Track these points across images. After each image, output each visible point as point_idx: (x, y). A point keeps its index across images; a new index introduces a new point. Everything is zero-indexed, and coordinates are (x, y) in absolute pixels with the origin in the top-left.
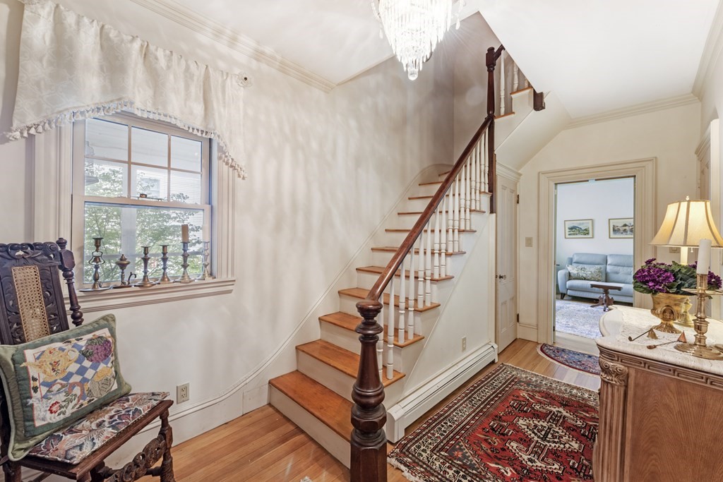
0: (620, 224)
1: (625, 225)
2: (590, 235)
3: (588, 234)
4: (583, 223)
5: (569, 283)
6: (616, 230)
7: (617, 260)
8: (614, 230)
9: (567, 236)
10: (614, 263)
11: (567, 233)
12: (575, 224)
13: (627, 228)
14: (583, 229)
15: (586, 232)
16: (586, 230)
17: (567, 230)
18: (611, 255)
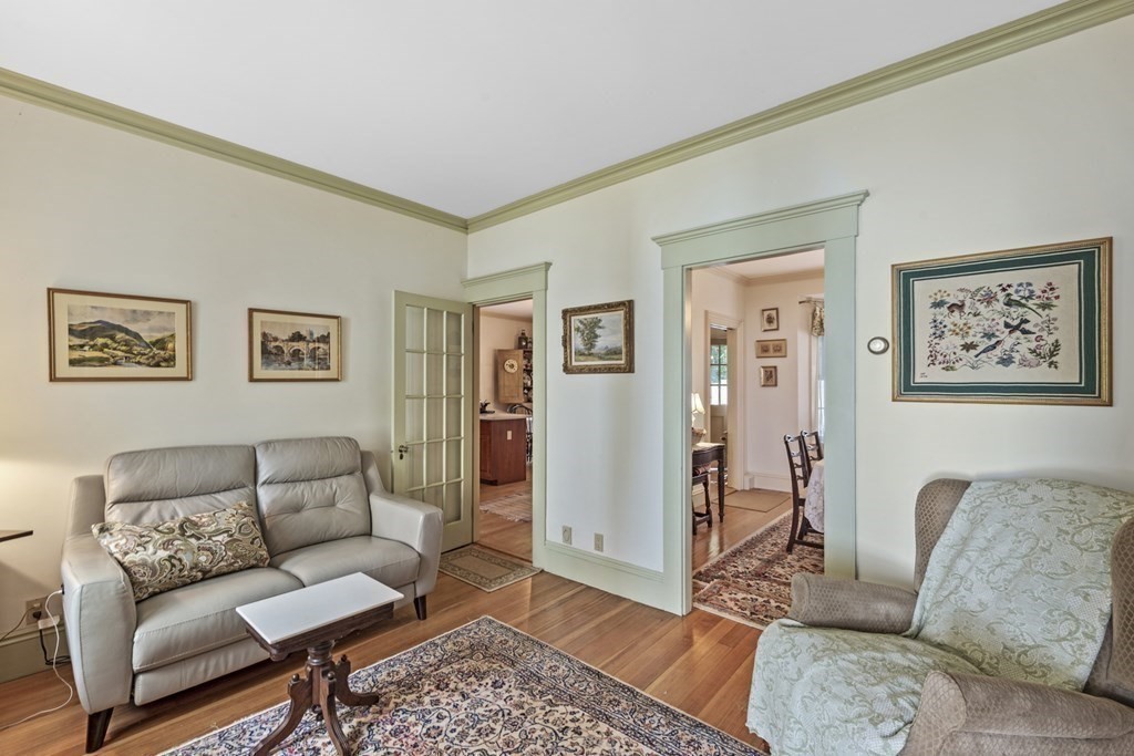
0: (282, 329)
1: (297, 337)
2: (180, 369)
3: (170, 360)
4: (147, 314)
5: (147, 636)
6: (271, 353)
7: (292, 461)
8: (265, 352)
9: (64, 369)
10: (283, 475)
11: (63, 355)
12: (111, 311)
13: (301, 346)
14: (148, 337)
15: (159, 355)
16: (160, 344)
17: (63, 340)
18: (267, 444)
